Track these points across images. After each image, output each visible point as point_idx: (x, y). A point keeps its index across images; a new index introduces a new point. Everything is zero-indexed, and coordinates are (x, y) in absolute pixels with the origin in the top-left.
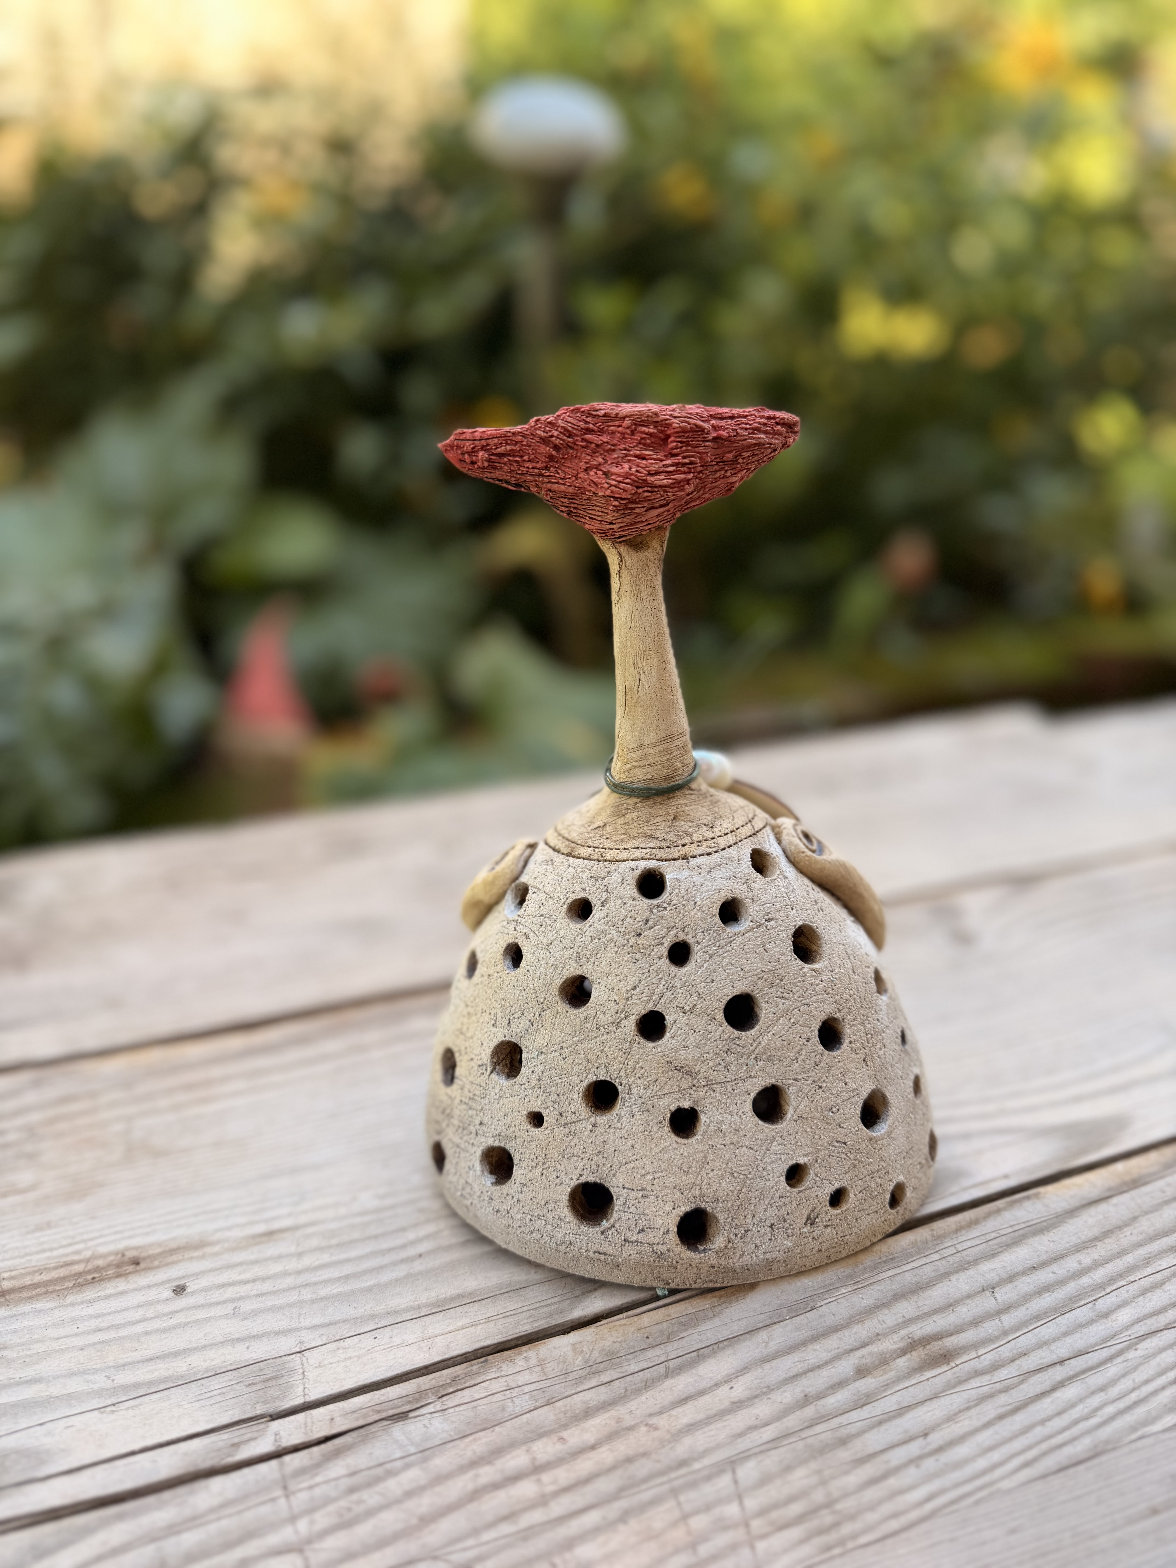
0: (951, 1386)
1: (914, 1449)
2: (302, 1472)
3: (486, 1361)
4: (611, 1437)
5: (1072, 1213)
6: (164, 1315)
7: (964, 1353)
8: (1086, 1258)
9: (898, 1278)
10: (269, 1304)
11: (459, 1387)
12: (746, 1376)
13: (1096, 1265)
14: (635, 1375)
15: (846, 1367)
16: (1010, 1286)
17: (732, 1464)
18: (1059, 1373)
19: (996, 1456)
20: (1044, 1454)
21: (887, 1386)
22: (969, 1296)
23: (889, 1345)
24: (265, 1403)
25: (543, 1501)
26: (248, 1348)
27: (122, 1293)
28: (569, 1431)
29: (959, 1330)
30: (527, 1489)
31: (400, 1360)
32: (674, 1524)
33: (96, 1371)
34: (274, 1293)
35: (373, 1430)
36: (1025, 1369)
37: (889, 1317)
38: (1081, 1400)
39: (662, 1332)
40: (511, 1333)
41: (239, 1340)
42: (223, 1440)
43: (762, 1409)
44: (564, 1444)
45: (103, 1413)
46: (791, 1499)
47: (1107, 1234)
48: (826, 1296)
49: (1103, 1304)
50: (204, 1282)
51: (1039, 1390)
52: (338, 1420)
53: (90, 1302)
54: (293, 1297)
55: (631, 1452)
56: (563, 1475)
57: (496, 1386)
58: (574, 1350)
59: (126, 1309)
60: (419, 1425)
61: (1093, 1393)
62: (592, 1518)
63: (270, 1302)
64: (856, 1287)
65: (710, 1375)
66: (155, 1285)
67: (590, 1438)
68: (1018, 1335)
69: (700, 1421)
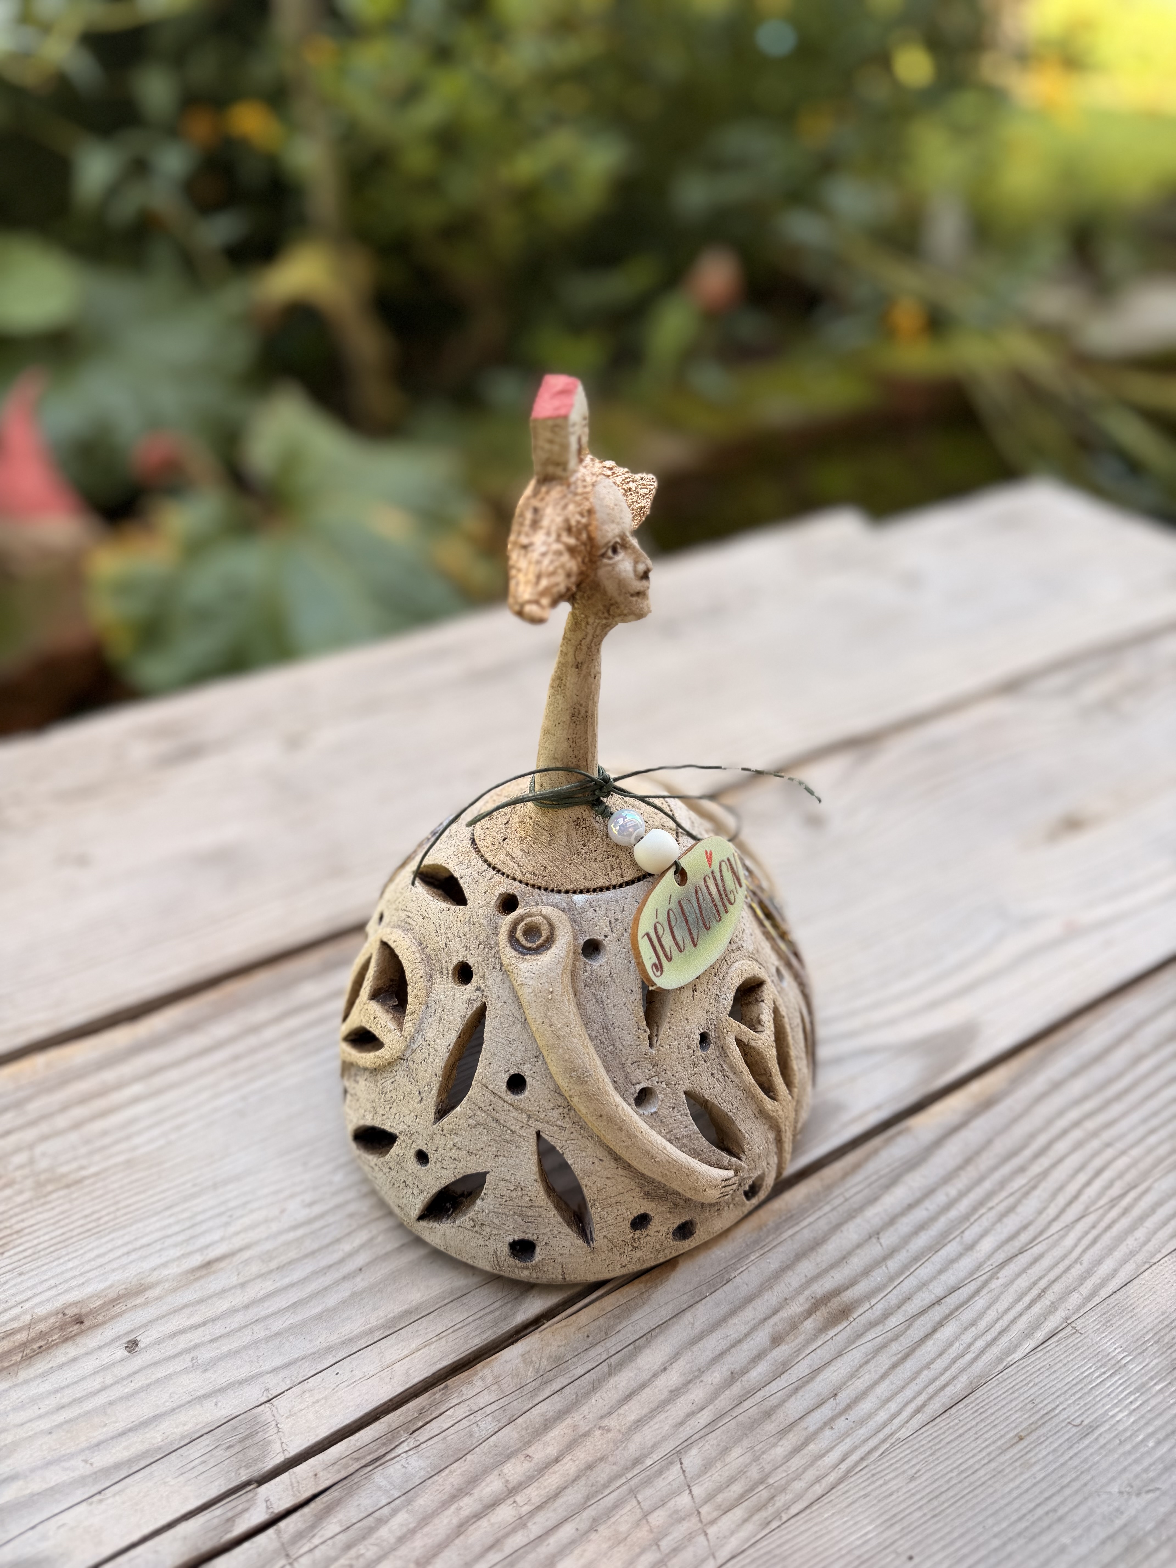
0: (852, 1341)
1: (826, 1411)
2: (300, 1536)
3: (446, 1387)
4: (570, 1446)
5: (938, 1143)
6: (123, 1379)
7: (860, 1305)
9: (798, 1237)
10: (225, 1349)
11: (428, 1420)
12: (678, 1362)
13: (962, 1195)
14: (582, 1378)
15: (762, 1337)
16: (892, 1229)
17: (678, 1453)
18: (936, 1314)
19: (893, 1406)
20: (931, 1398)
21: (799, 1351)
22: (859, 1246)
23: (796, 1308)
24: (247, 1466)
25: (521, 1523)
26: (216, 1404)
27: (75, 1359)
28: (533, 1448)
29: (853, 1283)
30: (505, 1513)
31: (366, 1397)
32: (637, 1524)
33: (72, 1456)
34: (227, 1335)
35: (356, 1480)
36: (910, 1314)
37: (794, 1279)
38: (957, 1338)
39: (599, 1328)
40: (463, 1349)
41: (206, 1396)
42: (217, 1517)
43: (697, 1394)
44: (530, 1462)
45: (91, 1504)
46: (732, 1480)
48: (738, 1266)
49: (970, 1235)
50: (154, 1333)
51: (922, 1334)
52: (321, 1474)
53: (44, 1375)
54: (246, 1337)
55: (590, 1459)
56: (534, 1493)
57: (460, 1412)
58: (524, 1361)
59: (84, 1378)
60: (398, 1466)
61: (966, 1329)
62: (567, 1531)
63: (226, 1346)
64: (762, 1252)
65: (648, 1367)
66: (106, 1345)
67: (552, 1451)
68: (901, 1279)
69: (646, 1416)
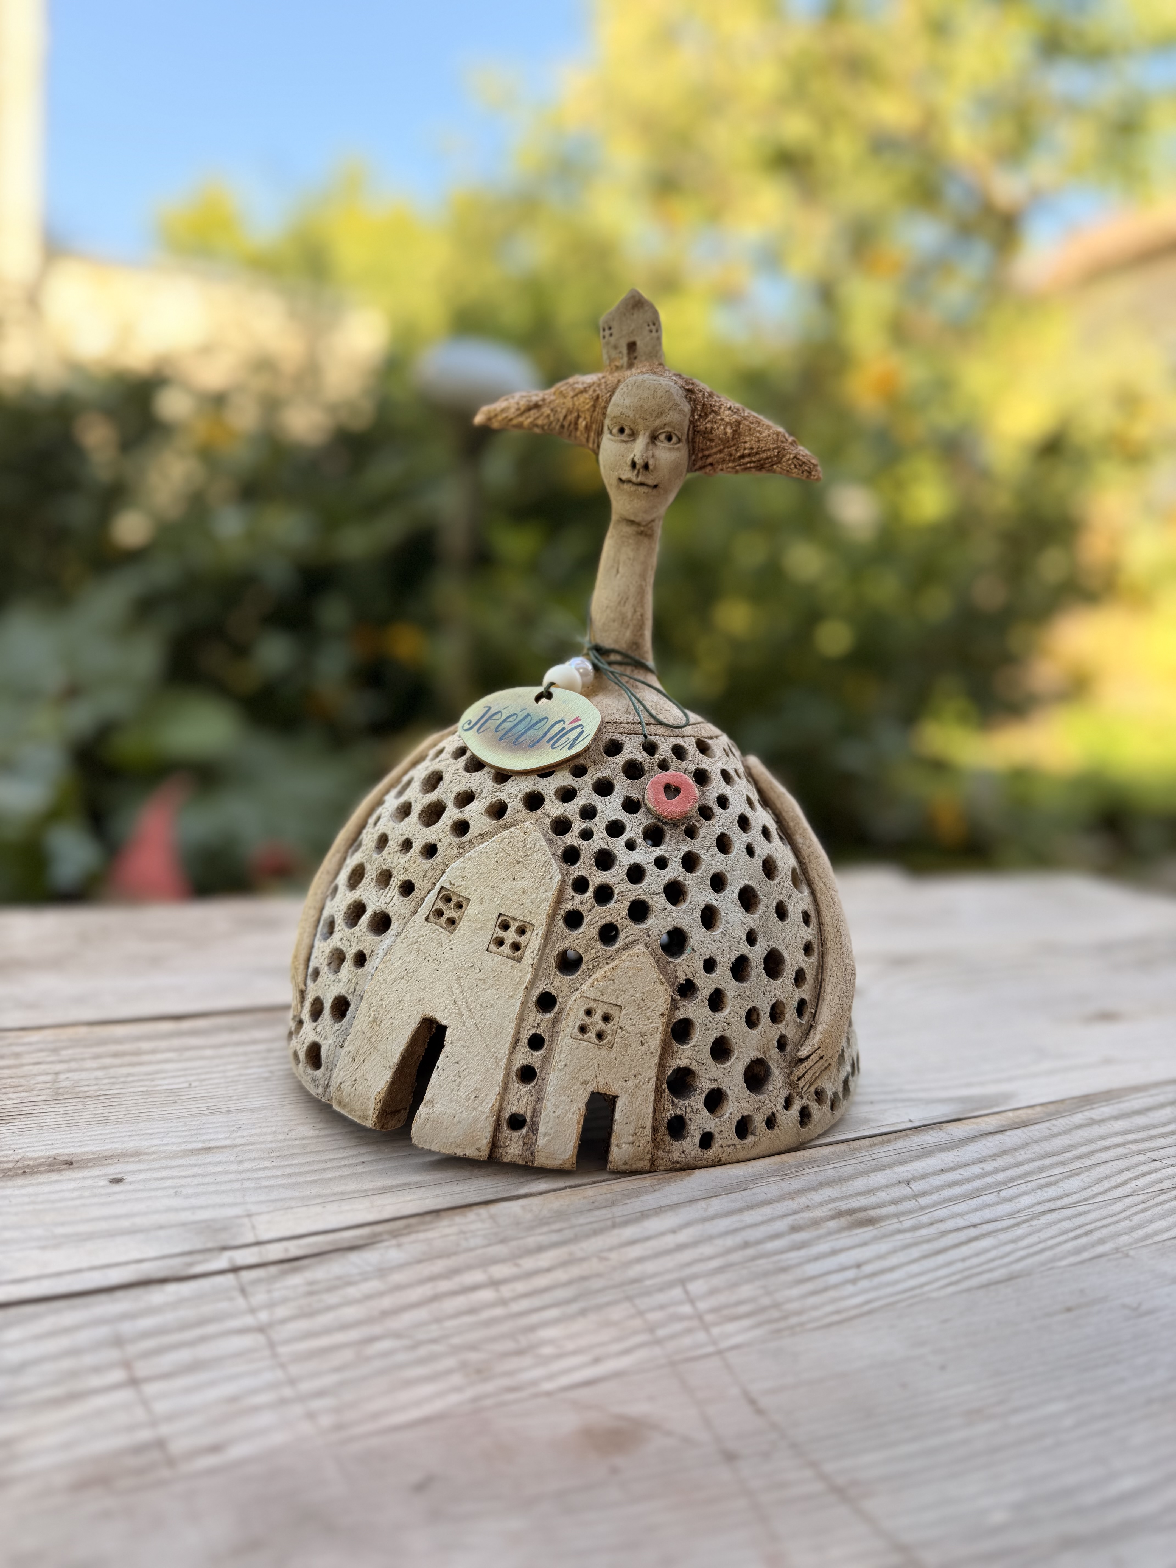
0: (878, 1238)
1: (847, 1275)
2: (259, 1281)
3: (437, 1217)
5: (973, 1139)
6: (101, 1195)
7: (888, 1219)
8: (988, 1166)
9: (822, 1173)
10: (212, 1189)
12: (689, 1229)
13: (997, 1171)
14: (583, 1226)
15: (781, 1225)
16: (923, 1181)
17: (682, 1282)
18: (973, 1232)
19: (923, 1279)
20: (966, 1278)
21: (819, 1237)
23: (819, 1213)
24: (215, 1242)
25: (503, 1302)
26: (191, 1214)
27: (55, 1182)
28: (523, 1260)
29: (879, 1206)
30: (485, 1295)
32: (632, 1317)
33: (33, 1226)
34: (217, 1183)
36: (944, 1229)
37: (815, 1197)
38: (996, 1247)
39: (606, 1200)
40: (457, 1202)
41: (184, 1209)
44: (520, 1268)
46: (741, 1302)
47: (1005, 1153)
48: (757, 1182)
49: (1008, 1193)
50: (142, 1176)
51: (956, 1241)
52: (293, 1250)
53: (22, 1187)
54: (236, 1186)
55: (585, 1274)
56: (520, 1287)
57: (450, 1230)
58: (521, 1209)
59: (60, 1191)
60: (377, 1254)
61: (1005, 1244)
62: (552, 1313)
64: (784, 1177)
65: (654, 1228)
66: (91, 1177)
67: (542, 1265)
68: (934, 1209)
69: (648, 1256)
